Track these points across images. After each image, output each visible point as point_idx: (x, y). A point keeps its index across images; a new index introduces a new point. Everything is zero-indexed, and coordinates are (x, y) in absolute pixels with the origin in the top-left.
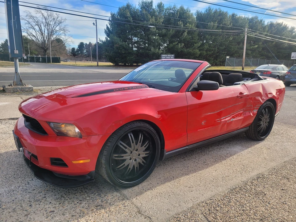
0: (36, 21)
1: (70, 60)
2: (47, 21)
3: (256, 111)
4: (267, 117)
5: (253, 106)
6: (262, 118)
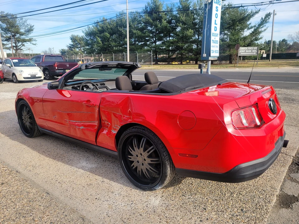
3: (114, 132)
4: (146, 154)
5: (109, 124)
6: (132, 151)
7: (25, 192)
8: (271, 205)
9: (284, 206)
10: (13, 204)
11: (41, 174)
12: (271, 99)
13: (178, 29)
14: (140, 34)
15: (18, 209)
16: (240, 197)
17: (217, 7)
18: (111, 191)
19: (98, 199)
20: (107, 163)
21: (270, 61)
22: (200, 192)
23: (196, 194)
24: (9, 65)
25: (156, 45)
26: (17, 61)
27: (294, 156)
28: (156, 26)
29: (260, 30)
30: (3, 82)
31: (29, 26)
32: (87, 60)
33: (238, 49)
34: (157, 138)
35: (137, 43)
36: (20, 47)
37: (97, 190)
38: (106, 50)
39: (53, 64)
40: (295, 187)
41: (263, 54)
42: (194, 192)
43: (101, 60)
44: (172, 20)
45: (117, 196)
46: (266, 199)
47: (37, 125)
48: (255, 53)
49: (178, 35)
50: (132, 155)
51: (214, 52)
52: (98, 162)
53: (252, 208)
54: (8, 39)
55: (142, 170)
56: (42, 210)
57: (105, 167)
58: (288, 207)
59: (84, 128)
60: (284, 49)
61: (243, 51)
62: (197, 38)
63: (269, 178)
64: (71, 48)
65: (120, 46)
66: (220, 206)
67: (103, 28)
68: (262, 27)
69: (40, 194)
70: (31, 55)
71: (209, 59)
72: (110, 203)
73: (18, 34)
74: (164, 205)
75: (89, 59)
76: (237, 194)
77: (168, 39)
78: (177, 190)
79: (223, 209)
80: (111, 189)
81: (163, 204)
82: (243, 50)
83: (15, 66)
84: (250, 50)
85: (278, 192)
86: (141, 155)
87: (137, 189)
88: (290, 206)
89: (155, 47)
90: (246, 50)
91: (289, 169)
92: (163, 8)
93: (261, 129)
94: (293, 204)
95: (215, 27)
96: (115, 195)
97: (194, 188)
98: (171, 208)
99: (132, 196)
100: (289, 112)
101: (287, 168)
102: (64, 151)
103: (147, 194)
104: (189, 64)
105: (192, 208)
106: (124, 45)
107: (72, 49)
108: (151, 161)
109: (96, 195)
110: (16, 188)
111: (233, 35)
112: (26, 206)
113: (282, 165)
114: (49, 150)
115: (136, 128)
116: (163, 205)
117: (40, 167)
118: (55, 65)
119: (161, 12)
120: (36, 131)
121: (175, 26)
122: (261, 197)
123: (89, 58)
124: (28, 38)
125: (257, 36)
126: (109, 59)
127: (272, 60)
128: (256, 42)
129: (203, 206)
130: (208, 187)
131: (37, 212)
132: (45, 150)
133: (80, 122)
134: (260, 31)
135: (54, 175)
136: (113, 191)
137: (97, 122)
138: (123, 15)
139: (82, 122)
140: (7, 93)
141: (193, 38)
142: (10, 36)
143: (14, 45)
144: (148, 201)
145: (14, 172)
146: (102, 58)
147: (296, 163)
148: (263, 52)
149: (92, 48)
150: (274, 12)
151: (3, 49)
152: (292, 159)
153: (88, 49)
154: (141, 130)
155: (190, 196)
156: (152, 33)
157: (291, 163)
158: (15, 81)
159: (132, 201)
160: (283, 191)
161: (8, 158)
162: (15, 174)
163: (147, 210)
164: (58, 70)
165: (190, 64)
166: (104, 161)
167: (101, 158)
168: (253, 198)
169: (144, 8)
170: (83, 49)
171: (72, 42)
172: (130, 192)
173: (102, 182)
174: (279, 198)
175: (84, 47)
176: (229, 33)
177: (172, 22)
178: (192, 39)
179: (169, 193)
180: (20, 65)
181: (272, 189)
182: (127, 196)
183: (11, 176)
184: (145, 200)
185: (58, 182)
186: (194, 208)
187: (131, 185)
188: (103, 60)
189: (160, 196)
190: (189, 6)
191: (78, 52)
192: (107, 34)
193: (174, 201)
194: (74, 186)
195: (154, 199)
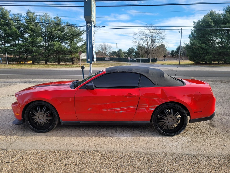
0: (145, 34)
1: (167, 60)
2: (152, 34)
3: (152, 109)
5: (147, 105)
17: (93, 30)
25: (5, 47)
33: (80, 54)
50: (164, 120)
86: (171, 118)
90: (84, 55)
121: (23, 33)
177: (20, 29)
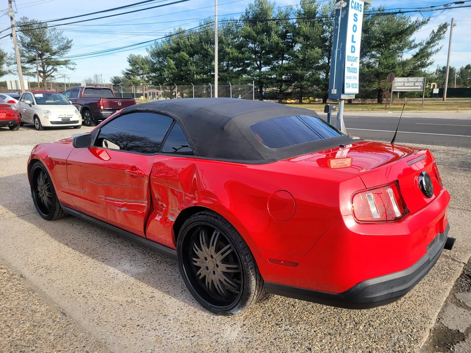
3: (171, 220)
4: (218, 257)
5: (164, 205)
6: (197, 251)
7: (28, 311)
8: (419, 345)
9: (440, 348)
10: (8, 330)
11: (58, 282)
12: (424, 173)
13: (297, 47)
14: (236, 54)
15: (15, 338)
16: (369, 330)
17: (355, 15)
18: (164, 314)
19: (140, 326)
20: (162, 267)
21: (443, 100)
22: (305, 320)
23: (298, 323)
24: (29, 102)
25: (261, 72)
26: (41, 95)
27: (466, 263)
28: (262, 42)
29: (429, 50)
30: (20, 129)
31: (66, 41)
32: (153, 94)
33: (391, 80)
34: (236, 233)
35: (232, 68)
36: (49, 73)
37: (141, 311)
38: (182, 80)
39: (97, 102)
40: (461, 316)
41: (433, 89)
42: (296, 320)
43: (174, 94)
44: (287, 32)
45: (172, 322)
46: (411, 336)
47: (59, 202)
48: (419, 88)
49: (297, 57)
50: (198, 258)
51: (351, 87)
52: (149, 264)
53: (387, 351)
54: (32, 61)
55: (212, 281)
56: (51, 342)
57: (159, 272)
58: (446, 349)
59: (128, 210)
60: (468, 81)
61: (400, 84)
62: (327, 62)
63: (420, 299)
64: (127, 75)
65: (204, 72)
66: (335, 345)
67: (178, 44)
68: (433, 46)
69: (51, 315)
70: (67, 85)
71: (341, 98)
72: (159, 334)
73: (47, 52)
74: (244, 340)
75: (156, 93)
76: (365, 326)
77: (280, 62)
78: (269, 315)
79: (339, 349)
80: (164, 310)
81: (243, 338)
82: (401, 82)
83: (38, 104)
84: (412, 82)
85: (433, 324)
86: (212, 258)
87: (205, 312)
88: (449, 349)
89: (259, 76)
90: (405, 82)
91: (456, 285)
92: (274, 14)
93: (403, 223)
94: (455, 344)
95: (353, 47)
96: (169, 320)
97: (297, 312)
98: (255, 344)
99: (196, 323)
100: (466, 188)
101: (453, 283)
102: (98, 244)
103: (220, 320)
104: (312, 104)
105: (289, 346)
106: (210, 71)
107: (130, 77)
108: (227, 268)
109: (138, 319)
110: (16, 303)
111: (386, 58)
112: (27, 334)
113: (444, 277)
114: (76, 242)
115: (204, 214)
116: (242, 340)
117: (57, 270)
118: (99, 102)
119: (270, 20)
120: (57, 210)
121: (292, 43)
122: (404, 331)
123: (156, 91)
124: (63, 60)
125: (425, 60)
126: (186, 93)
127: (447, 99)
128: (423, 70)
129: (307, 345)
130: (319, 312)
131: (42, 345)
132: (68, 242)
133: (121, 200)
134: (429, 52)
135: (78, 284)
136: (166, 314)
137: (147, 202)
138: (210, 24)
139: (124, 200)
140: (23, 146)
141: (321, 62)
142: (35, 56)
143: (41, 69)
144: (220, 332)
145: (17, 276)
146: (175, 92)
147: (468, 275)
148: (434, 85)
149: (161, 75)
150: (452, 21)
151: (24, 75)
152: (462, 268)
153: (155, 77)
154: (212, 218)
155: (288, 326)
156: (255, 52)
157: (459, 274)
158: (37, 126)
159: (194, 332)
160: (441, 323)
161: (11, 253)
162: (17, 280)
163: (216, 348)
164: (105, 110)
165: (314, 104)
166: (158, 263)
167: (155, 258)
168: (390, 332)
169: (244, 14)
170: (147, 77)
171: (130, 66)
172: (192, 316)
173: (151, 297)
174: (434, 333)
175: (148, 73)
176: (378, 55)
177: (287, 36)
178: (319, 63)
179: (255, 320)
180: (47, 101)
181: (423, 319)
182: (187, 323)
183: (11, 284)
184: (215, 330)
185: (82, 296)
186: (292, 346)
187: (196, 303)
188: (177, 95)
189: (239, 324)
190: (315, 11)
191: (139, 81)
192: (185, 54)
193: (262, 334)
194: (106, 303)
195: (230, 329)
